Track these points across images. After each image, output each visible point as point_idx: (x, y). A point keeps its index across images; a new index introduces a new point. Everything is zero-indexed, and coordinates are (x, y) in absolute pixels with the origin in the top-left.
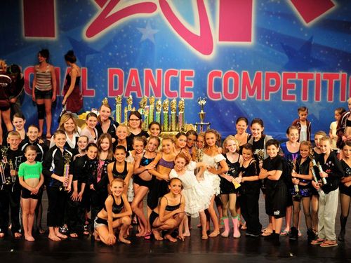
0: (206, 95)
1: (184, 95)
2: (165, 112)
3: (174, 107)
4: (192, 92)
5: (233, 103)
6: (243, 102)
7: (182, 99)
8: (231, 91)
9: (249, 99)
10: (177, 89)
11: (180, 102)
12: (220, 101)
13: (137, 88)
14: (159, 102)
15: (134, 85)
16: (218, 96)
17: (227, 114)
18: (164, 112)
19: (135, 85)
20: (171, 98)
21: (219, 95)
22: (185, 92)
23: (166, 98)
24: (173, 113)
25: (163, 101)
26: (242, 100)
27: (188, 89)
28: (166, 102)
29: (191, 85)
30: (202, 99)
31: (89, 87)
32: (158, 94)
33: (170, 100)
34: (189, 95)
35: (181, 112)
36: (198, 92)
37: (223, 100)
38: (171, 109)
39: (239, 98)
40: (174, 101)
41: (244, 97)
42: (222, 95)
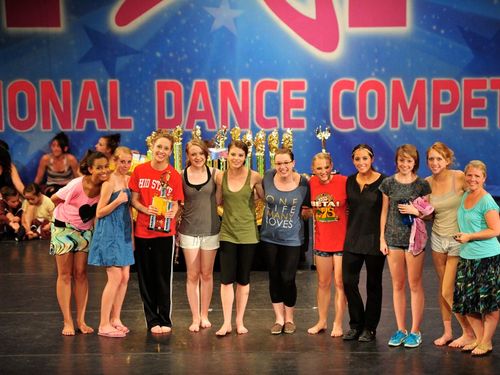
0: (328, 123)
1: (289, 123)
2: (260, 154)
3: (275, 144)
4: (304, 118)
5: (376, 135)
6: (396, 133)
7: (289, 131)
8: (372, 114)
9: (404, 127)
10: (277, 113)
11: (285, 136)
12: (352, 133)
13: (207, 114)
14: (249, 137)
15: (201, 108)
16: (350, 124)
18: (258, 154)
19: (203, 109)
20: (267, 130)
21: (351, 121)
22: (292, 118)
23: (259, 130)
25: (254, 135)
26: (392, 129)
27: (296, 114)
28: (261, 135)
29: (302, 106)
30: (323, 130)
31: (122, 114)
32: (243, 125)
33: (268, 134)
34: (299, 124)
36: (314, 118)
37: (359, 130)
38: (268, 148)
39: (387, 126)
40: (275, 134)
41: (395, 124)
42: (357, 123)
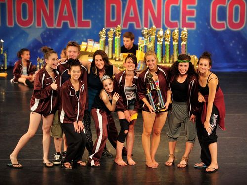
1: (185, 25)
3: (176, 37)
4: (194, 22)
5: (238, 33)
7: (185, 29)
8: (236, 20)
10: (178, 19)
11: (183, 32)
12: (223, 31)
13: (136, 19)
14: (161, 32)
15: (132, 15)
16: (223, 26)
17: (231, 45)
18: (166, 43)
19: (133, 16)
20: (172, 29)
21: (223, 24)
22: (187, 21)
23: (166, 29)
24: (175, 43)
25: (164, 32)
27: (190, 19)
28: (168, 32)
29: (193, 15)
31: (85, 18)
32: (158, 25)
33: (172, 31)
34: (191, 25)
35: (184, 43)
36: (200, 22)
37: (228, 29)
38: (173, 39)
39: (245, 27)
40: (176, 31)
42: (227, 24)
